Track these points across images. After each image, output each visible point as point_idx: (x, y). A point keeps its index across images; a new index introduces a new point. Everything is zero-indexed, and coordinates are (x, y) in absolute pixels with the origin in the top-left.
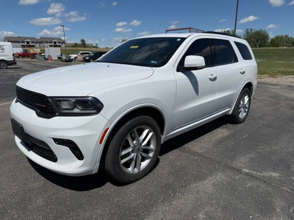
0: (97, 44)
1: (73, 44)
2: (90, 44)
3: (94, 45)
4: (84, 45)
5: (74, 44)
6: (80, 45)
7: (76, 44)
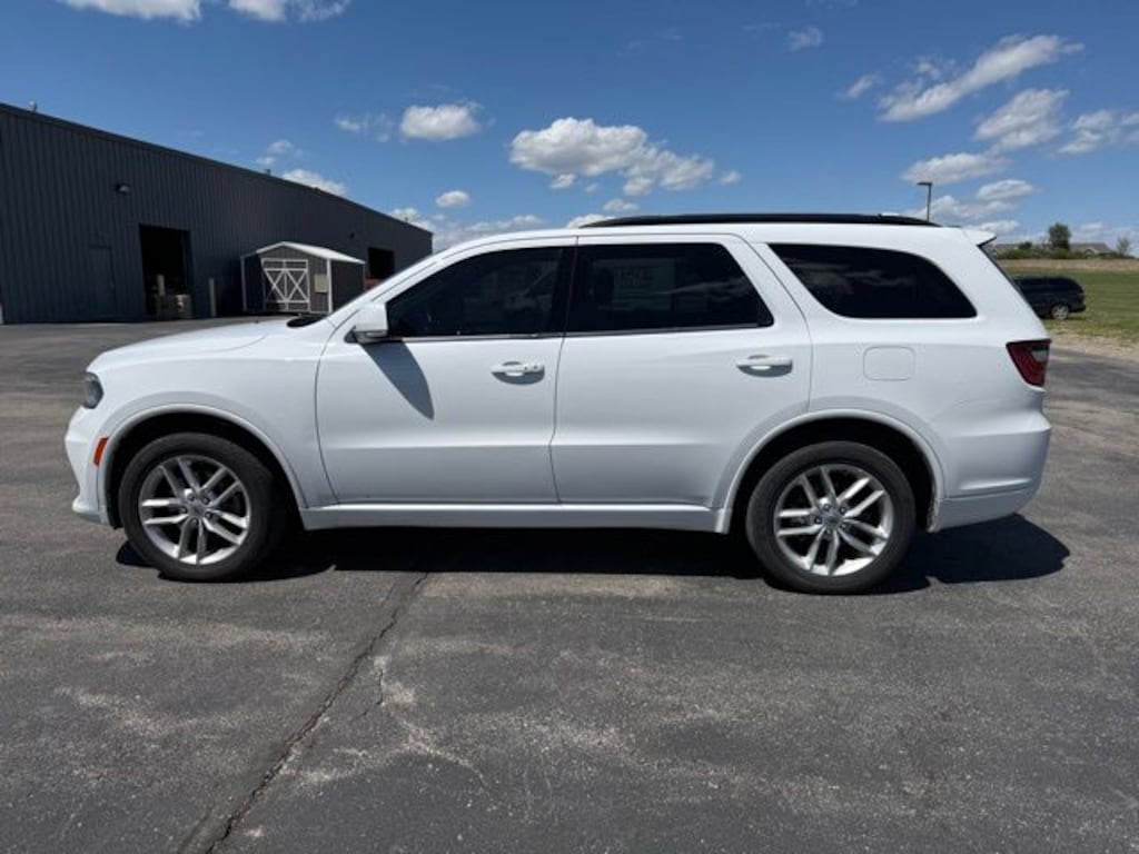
0: (1124, 244)
1: (1014, 245)
2: (1094, 245)
3: (1113, 246)
4: (1063, 250)
5: (1016, 248)
6: (1042, 248)
7: (1027, 246)
